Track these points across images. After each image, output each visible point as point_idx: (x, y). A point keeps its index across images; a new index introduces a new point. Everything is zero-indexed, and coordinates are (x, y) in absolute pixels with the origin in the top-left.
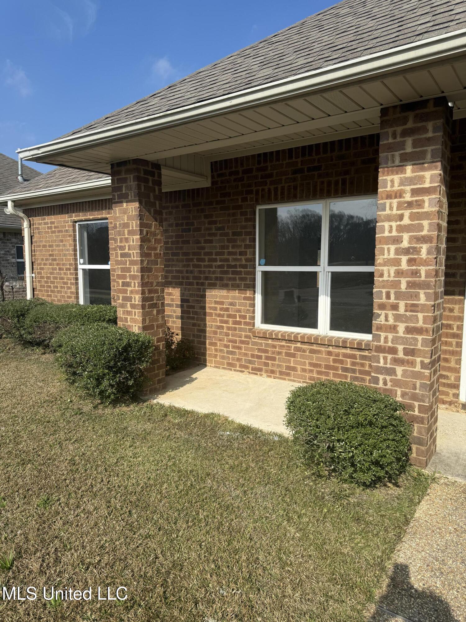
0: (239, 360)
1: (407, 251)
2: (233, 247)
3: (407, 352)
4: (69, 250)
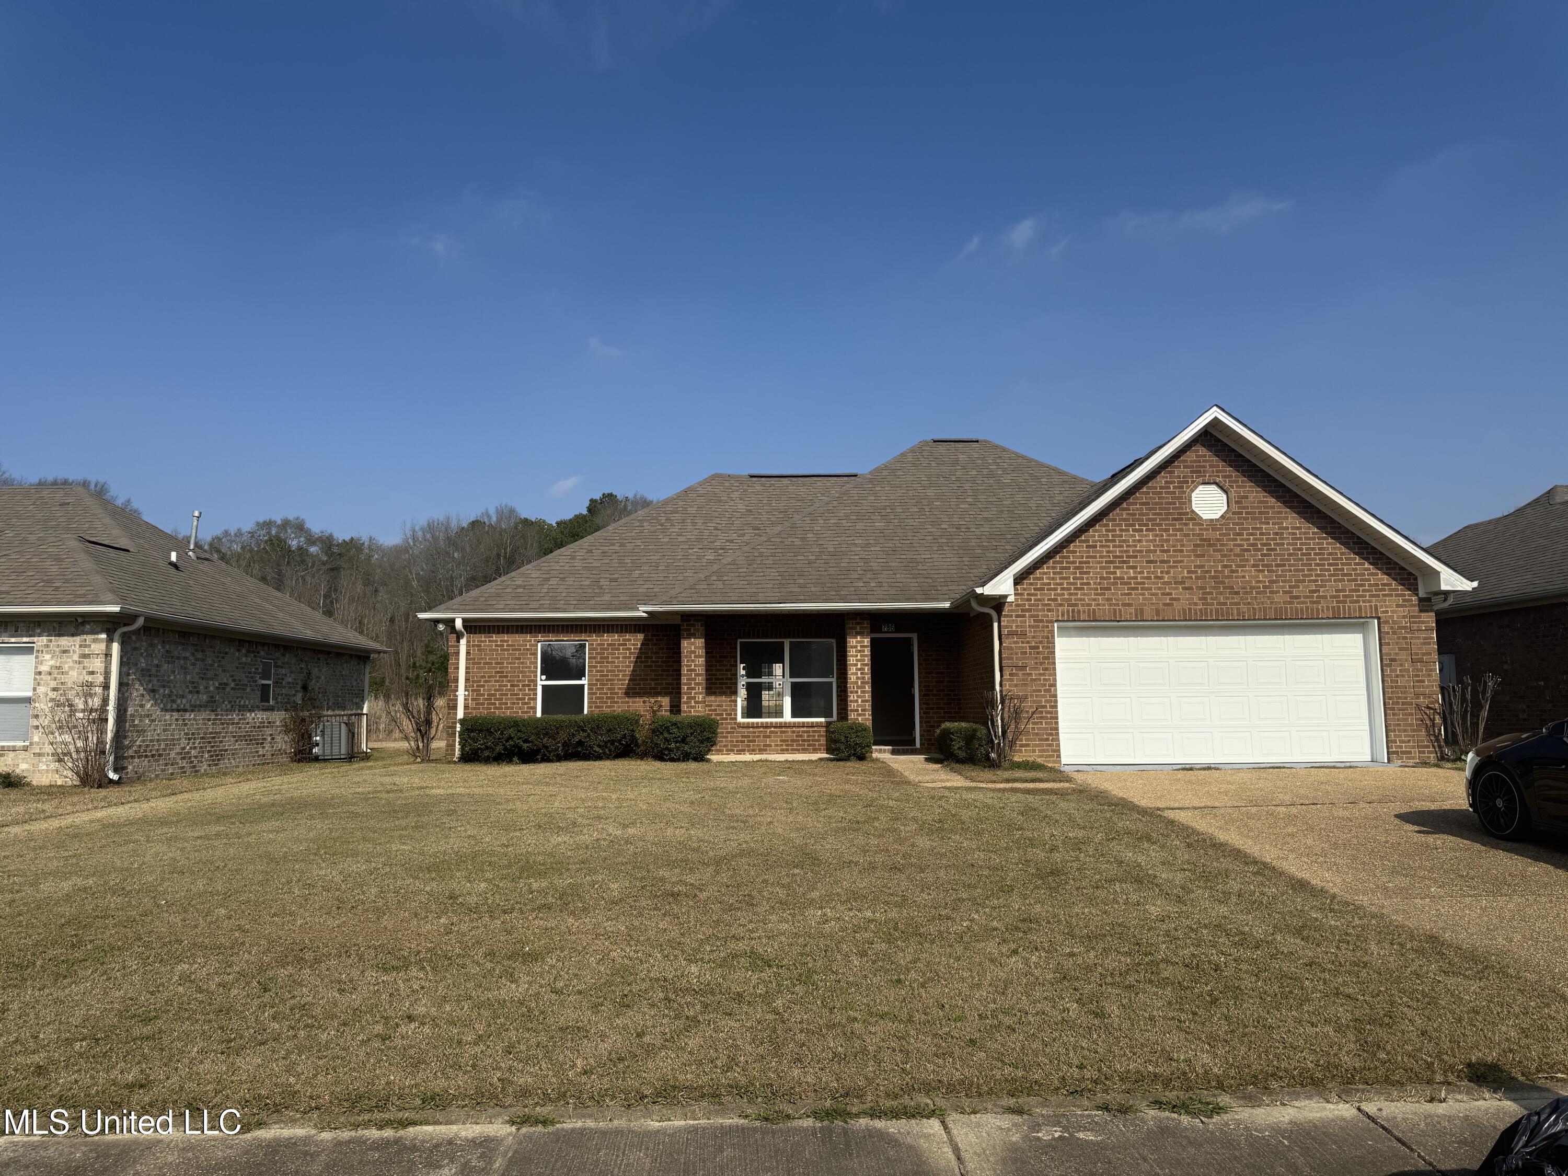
2: (720, 666)
3: (862, 710)
4: (530, 667)
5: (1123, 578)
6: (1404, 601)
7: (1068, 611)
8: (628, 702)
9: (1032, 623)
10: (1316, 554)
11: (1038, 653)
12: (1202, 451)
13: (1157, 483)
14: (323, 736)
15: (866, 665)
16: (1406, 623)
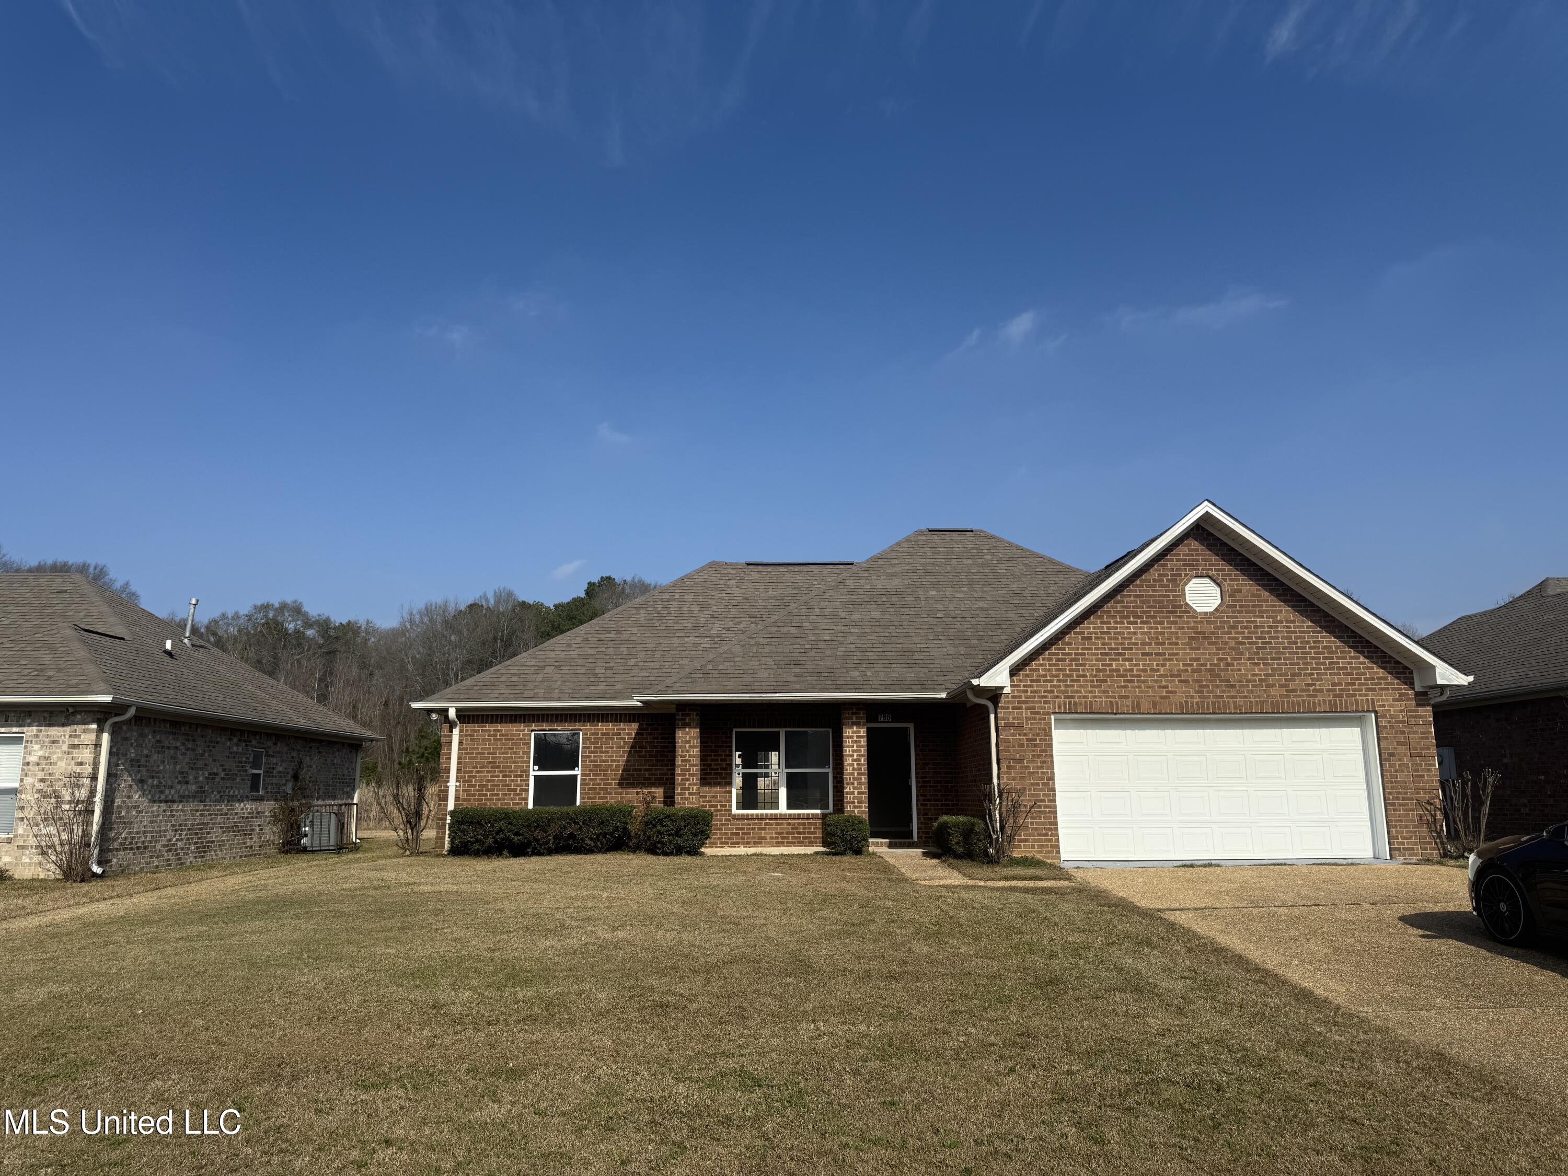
0: (719, 838)
1: (856, 760)
2: (715, 756)
3: (859, 802)
4: (522, 757)
5: (1119, 671)
6: (1401, 694)
7: (1065, 703)
8: (621, 793)
9: (1029, 715)
10: (1311, 648)
11: (1035, 746)
12: (1195, 544)
13: (1150, 575)
14: (312, 826)
15: (862, 756)
16: (1403, 717)
